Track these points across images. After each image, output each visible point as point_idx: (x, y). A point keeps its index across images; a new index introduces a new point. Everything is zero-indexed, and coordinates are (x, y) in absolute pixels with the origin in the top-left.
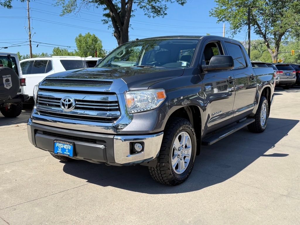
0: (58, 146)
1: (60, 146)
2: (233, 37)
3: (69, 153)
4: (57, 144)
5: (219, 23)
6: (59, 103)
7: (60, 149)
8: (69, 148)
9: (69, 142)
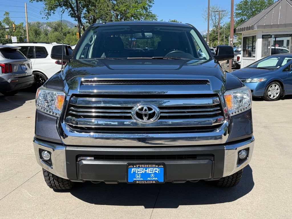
0: (134, 173)
1: (138, 171)
2: (47, 18)
3: (156, 179)
4: (133, 169)
5: (32, 2)
6: (130, 113)
7: (138, 175)
8: (157, 172)
9: (156, 164)
